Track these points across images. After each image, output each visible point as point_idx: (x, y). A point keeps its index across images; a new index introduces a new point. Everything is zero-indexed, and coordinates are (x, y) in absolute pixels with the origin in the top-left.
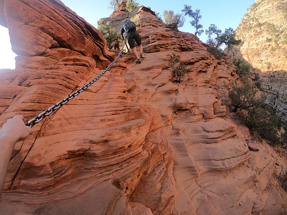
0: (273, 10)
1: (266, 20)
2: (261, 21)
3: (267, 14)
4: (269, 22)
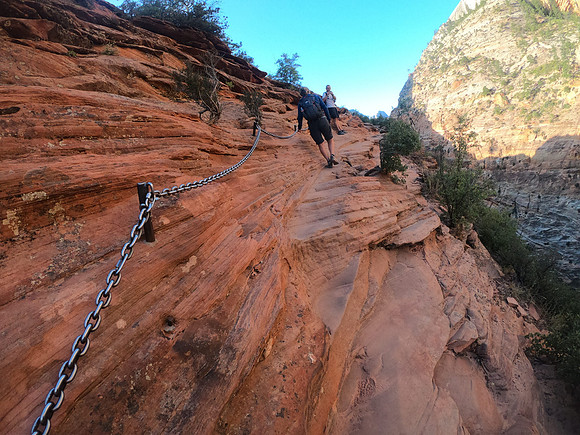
0: (493, 32)
1: (478, 51)
2: (468, 54)
3: (479, 40)
4: (485, 55)
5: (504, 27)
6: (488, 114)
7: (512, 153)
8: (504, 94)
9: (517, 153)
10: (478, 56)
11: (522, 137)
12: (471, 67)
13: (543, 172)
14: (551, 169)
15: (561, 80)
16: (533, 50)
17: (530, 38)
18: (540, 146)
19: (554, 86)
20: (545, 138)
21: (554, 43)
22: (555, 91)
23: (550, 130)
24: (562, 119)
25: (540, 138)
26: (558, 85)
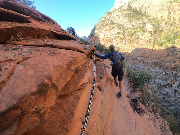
1: (117, 21)
3: (118, 18)
4: (119, 23)
5: (125, 15)
6: (118, 40)
7: (124, 52)
8: (123, 34)
9: (126, 52)
10: (117, 23)
11: (128, 47)
13: (133, 57)
14: (136, 57)
15: (141, 32)
16: (133, 23)
17: (133, 20)
18: (133, 50)
19: (138, 33)
20: (134, 48)
21: (140, 22)
23: (136, 46)
24: (140, 43)
25: (133, 48)
26: (140, 34)
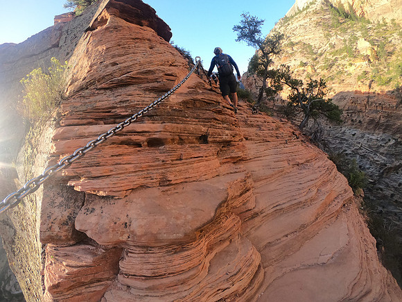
0: (311, 27)
1: (300, 38)
2: (293, 40)
3: (302, 31)
4: (304, 41)
5: (318, 24)
6: (302, 78)
8: (313, 66)
10: (300, 41)
12: (295, 48)
15: (348, 59)
16: (333, 40)
17: (333, 32)
18: (332, 97)
19: (343, 62)
20: (335, 93)
22: (344, 65)
23: (338, 88)
24: (346, 82)
25: (332, 93)
26: (345, 62)
